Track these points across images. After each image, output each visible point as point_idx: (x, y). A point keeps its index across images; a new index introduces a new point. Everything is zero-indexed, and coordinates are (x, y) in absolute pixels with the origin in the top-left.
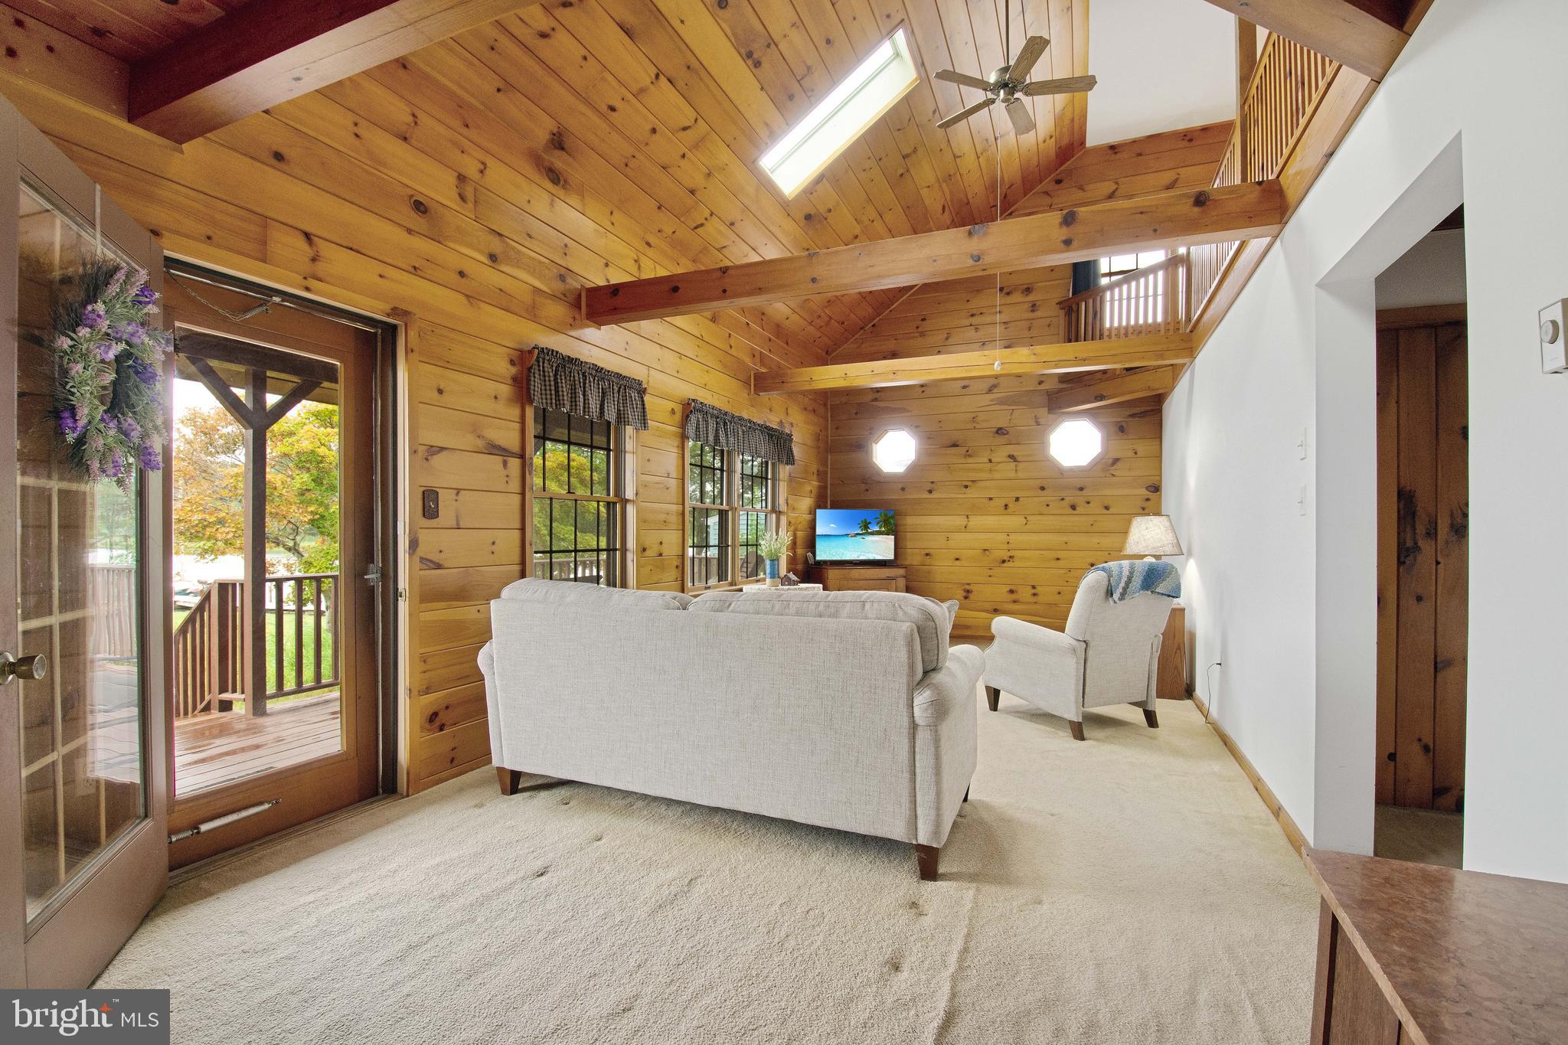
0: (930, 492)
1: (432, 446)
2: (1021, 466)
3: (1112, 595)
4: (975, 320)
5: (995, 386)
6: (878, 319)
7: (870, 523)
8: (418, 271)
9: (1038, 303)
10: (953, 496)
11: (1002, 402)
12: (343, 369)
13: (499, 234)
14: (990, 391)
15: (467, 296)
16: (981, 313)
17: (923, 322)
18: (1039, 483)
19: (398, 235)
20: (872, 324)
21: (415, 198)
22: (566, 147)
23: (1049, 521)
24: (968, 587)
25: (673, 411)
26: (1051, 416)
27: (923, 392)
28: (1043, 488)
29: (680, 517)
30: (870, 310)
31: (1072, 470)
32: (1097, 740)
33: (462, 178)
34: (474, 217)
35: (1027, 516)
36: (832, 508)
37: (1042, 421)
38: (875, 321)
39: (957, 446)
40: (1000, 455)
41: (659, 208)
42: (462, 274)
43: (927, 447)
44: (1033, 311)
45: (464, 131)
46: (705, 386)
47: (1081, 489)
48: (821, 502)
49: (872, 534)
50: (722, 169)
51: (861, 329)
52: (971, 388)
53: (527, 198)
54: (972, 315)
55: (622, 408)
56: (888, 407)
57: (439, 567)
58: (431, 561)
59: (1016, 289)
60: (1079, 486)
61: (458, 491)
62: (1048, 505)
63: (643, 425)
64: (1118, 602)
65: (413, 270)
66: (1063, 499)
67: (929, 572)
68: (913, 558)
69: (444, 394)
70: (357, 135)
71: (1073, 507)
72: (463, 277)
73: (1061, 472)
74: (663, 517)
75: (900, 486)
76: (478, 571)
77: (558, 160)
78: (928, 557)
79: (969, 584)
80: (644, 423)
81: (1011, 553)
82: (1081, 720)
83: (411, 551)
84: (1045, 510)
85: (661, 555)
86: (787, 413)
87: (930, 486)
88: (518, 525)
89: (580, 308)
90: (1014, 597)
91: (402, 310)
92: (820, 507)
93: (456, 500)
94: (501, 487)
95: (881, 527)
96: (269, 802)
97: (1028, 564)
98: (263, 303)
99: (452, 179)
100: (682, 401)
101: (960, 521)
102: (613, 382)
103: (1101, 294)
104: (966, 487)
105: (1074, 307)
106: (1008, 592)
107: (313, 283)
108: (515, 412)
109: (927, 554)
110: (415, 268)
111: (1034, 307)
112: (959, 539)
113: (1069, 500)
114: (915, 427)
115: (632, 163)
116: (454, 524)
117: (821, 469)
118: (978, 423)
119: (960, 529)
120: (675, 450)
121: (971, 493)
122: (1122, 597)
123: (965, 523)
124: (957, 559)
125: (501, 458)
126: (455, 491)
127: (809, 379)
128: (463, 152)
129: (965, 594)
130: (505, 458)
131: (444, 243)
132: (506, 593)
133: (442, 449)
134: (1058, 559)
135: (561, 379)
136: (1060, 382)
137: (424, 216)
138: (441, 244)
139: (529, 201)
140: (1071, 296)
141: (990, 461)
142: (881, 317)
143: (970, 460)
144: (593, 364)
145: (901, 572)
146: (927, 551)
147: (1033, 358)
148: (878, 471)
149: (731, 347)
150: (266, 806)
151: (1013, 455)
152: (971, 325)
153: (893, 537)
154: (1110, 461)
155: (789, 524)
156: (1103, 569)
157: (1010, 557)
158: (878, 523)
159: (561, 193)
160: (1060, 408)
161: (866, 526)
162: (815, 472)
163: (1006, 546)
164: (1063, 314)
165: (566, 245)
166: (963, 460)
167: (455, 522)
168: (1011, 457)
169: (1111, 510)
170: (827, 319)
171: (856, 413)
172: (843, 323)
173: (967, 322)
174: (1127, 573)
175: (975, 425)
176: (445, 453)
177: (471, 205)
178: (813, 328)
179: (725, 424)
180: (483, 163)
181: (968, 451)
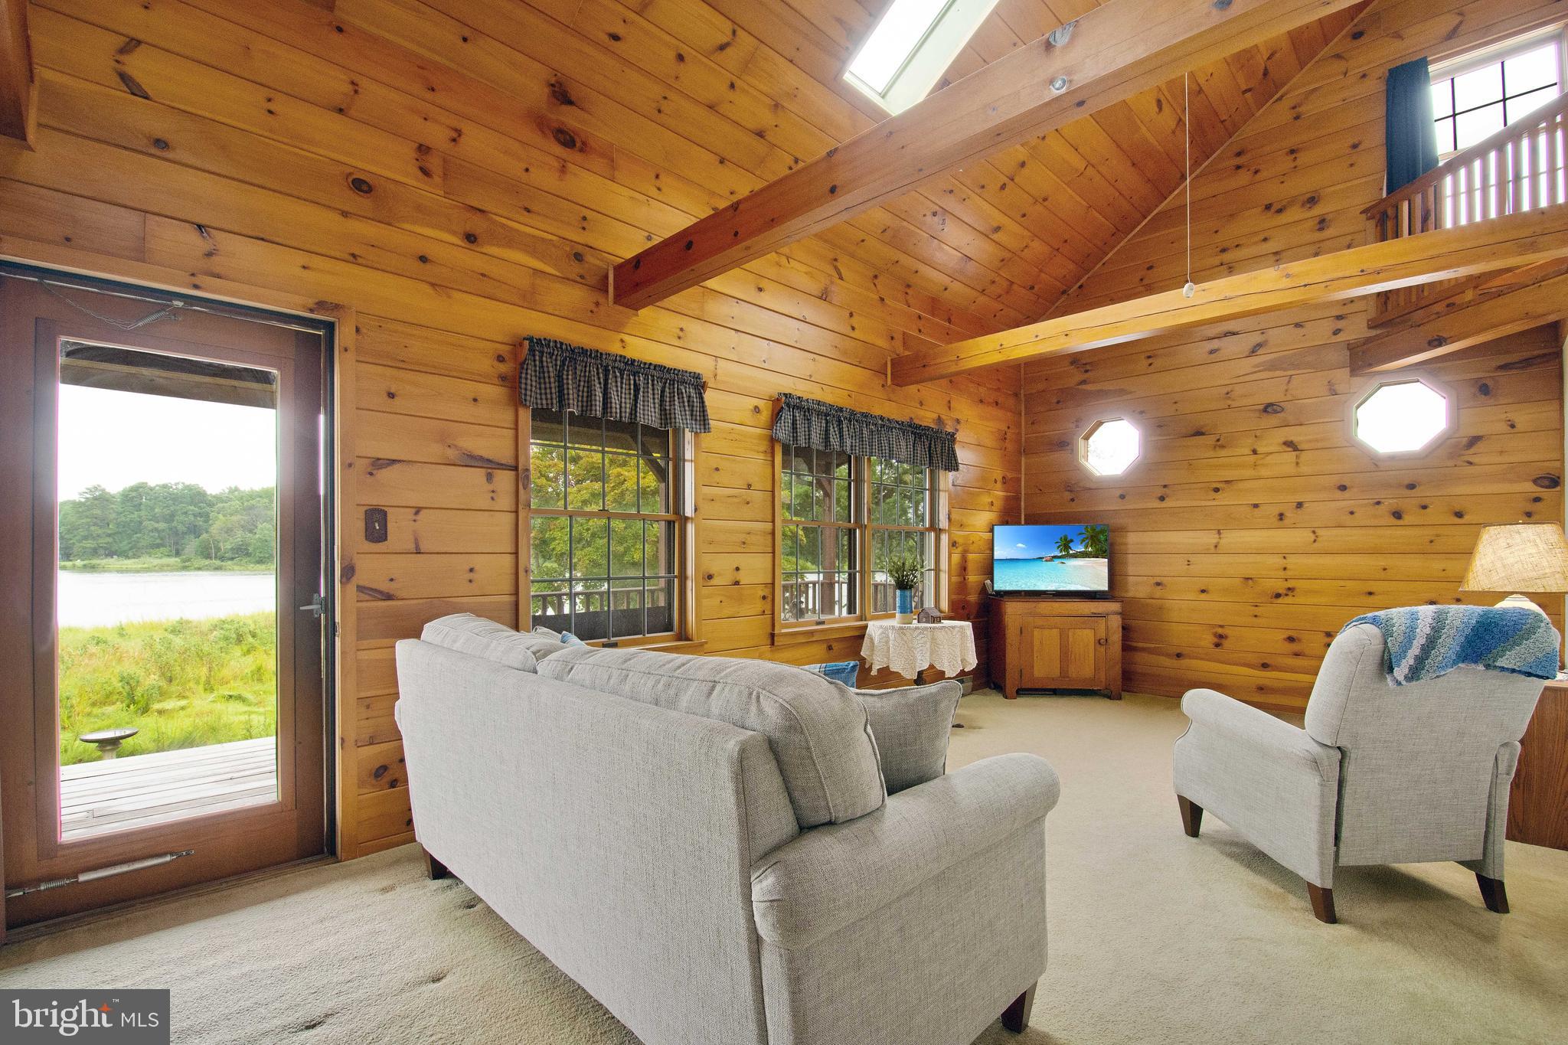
0: (1162, 499)
1: (379, 459)
2: (1304, 456)
3: (1391, 670)
4: (1227, 257)
5: (1259, 345)
6: (1086, 277)
7: (1072, 541)
8: (359, 259)
9: (1328, 217)
10: (1195, 503)
11: (1272, 366)
12: (280, 376)
13: (480, 210)
14: (1253, 352)
15: (433, 285)
16: (1237, 246)
17: (1150, 271)
18: (1336, 480)
19: (331, 221)
20: (1079, 284)
21: (355, 177)
22: (573, 99)
23: (1354, 537)
24: (1220, 631)
25: (757, 410)
26: (1357, 380)
27: (1150, 365)
28: (1343, 488)
29: (770, 537)
30: (1072, 266)
31: (1392, 458)
32: (1362, 927)
33: (423, 149)
34: (442, 193)
35: (1316, 530)
36: (1027, 523)
37: (1339, 388)
38: (1081, 282)
39: (1202, 434)
40: (1271, 442)
41: (721, 162)
42: (423, 259)
43: (1156, 438)
44: (1321, 229)
45: (429, 95)
46: (809, 379)
47: (1411, 486)
48: (1010, 516)
49: (1075, 556)
50: (793, 96)
51: (1064, 292)
52: (1221, 351)
53: (525, 166)
54: (1224, 250)
55: (668, 408)
56: (1101, 391)
57: (389, 597)
58: (376, 590)
59: (1292, 202)
60: (1406, 482)
61: (418, 510)
62: (1352, 513)
63: (702, 427)
64: (1404, 683)
65: (352, 258)
66: (1378, 503)
67: (1161, 608)
68: (1137, 587)
69: (396, 398)
70: (270, 112)
71: (1398, 515)
72: (424, 262)
73: (1375, 463)
74: (742, 537)
75: (1119, 493)
76: (443, 601)
77: (570, 118)
78: (1160, 587)
79: (1221, 626)
80: (704, 425)
81: (1290, 584)
82: (1329, 885)
83: (344, 580)
84: (1347, 519)
85: (737, 583)
86: (950, 408)
87: (1160, 492)
88: (510, 548)
89: (607, 291)
90: (1295, 647)
91: (332, 303)
92: (1005, 522)
93: (415, 521)
94: (484, 502)
95: (1087, 547)
96: (172, 854)
97: (1323, 600)
98: (163, 308)
99: (408, 151)
100: (771, 397)
101: (1210, 538)
102: (653, 376)
103: (1435, 183)
104: (1217, 490)
105: (1390, 212)
106: (1285, 639)
107: (200, 279)
108: (506, 416)
109: (1158, 584)
110: (354, 256)
111: (1322, 223)
112: (1205, 564)
113: (1390, 504)
114: (1139, 414)
115: (665, 106)
116: (412, 547)
117: (1009, 475)
118: (1234, 400)
119: (1208, 549)
120: (762, 456)
121: (1225, 499)
122: (1414, 674)
123: (1215, 541)
124: (1203, 591)
125: (483, 471)
126: (414, 510)
127: (955, 358)
128: (425, 119)
129: (1216, 640)
130: (489, 471)
131: (397, 225)
132: (429, 630)
133: (394, 461)
134: (1370, 593)
135: (568, 375)
136: (1370, 327)
137: (368, 195)
138: (393, 226)
139: (527, 170)
140: (1384, 195)
141: (1255, 452)
142: (1090, 274)
143: (1223, 453)
144: (621, 356)
145: (1114, 606)
146: (1158, 580)
147: (1286, 283)
148: (1086, 475)
149: (853, 328)
150: (168, 858)
151: (1292, 442)
152: (1222, 264)
153: (1106, 560)
154: (1465, 441)
155: (953, 544)
156: (1374, 621)
157: (1289, 589)
158: (1083, 541)
159: (578, 157)
160: (1370, 365)
161: (1066, 545)
162: (999, 479)
163: (1282, 574)
164: (1374, 226)
165: (584, 218)
166: (1212, 454)
167: (413, 546)
168: (1290, 445)
169: (1467, 518)
170: (1005, 284)
171: (1058, 402)
172: (1032, 288)
173: (1216, 261)
174: (1428, 630)
175: (1229, 402)
176: (397, 466)
177: (437, 179)
178: (987, 299)
179: (840, 422)
180: (456, 130)
181: (1218, 440)
